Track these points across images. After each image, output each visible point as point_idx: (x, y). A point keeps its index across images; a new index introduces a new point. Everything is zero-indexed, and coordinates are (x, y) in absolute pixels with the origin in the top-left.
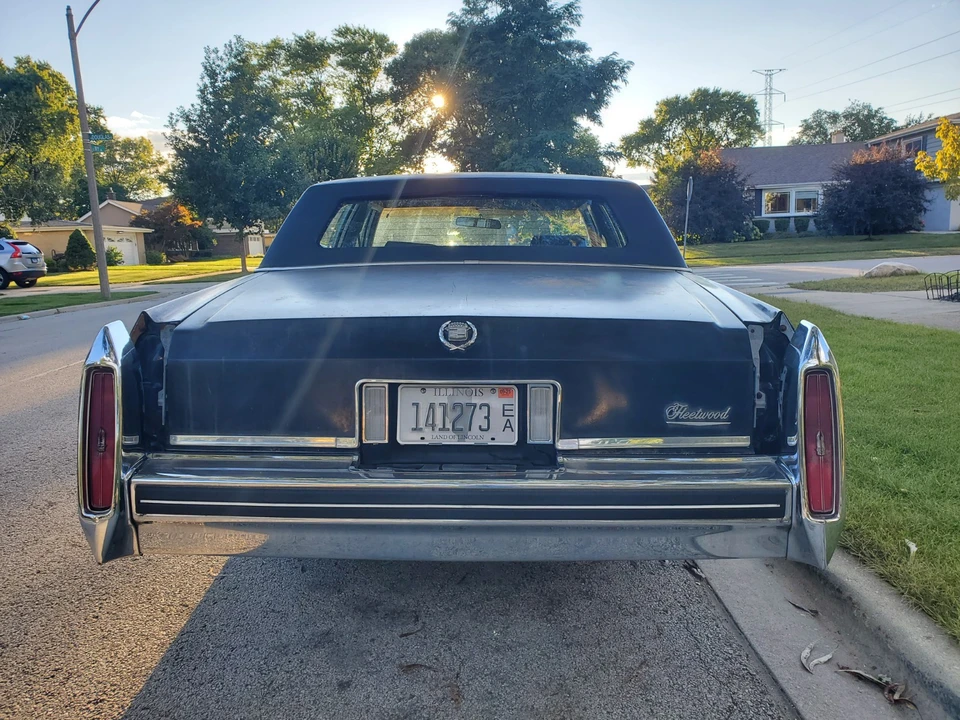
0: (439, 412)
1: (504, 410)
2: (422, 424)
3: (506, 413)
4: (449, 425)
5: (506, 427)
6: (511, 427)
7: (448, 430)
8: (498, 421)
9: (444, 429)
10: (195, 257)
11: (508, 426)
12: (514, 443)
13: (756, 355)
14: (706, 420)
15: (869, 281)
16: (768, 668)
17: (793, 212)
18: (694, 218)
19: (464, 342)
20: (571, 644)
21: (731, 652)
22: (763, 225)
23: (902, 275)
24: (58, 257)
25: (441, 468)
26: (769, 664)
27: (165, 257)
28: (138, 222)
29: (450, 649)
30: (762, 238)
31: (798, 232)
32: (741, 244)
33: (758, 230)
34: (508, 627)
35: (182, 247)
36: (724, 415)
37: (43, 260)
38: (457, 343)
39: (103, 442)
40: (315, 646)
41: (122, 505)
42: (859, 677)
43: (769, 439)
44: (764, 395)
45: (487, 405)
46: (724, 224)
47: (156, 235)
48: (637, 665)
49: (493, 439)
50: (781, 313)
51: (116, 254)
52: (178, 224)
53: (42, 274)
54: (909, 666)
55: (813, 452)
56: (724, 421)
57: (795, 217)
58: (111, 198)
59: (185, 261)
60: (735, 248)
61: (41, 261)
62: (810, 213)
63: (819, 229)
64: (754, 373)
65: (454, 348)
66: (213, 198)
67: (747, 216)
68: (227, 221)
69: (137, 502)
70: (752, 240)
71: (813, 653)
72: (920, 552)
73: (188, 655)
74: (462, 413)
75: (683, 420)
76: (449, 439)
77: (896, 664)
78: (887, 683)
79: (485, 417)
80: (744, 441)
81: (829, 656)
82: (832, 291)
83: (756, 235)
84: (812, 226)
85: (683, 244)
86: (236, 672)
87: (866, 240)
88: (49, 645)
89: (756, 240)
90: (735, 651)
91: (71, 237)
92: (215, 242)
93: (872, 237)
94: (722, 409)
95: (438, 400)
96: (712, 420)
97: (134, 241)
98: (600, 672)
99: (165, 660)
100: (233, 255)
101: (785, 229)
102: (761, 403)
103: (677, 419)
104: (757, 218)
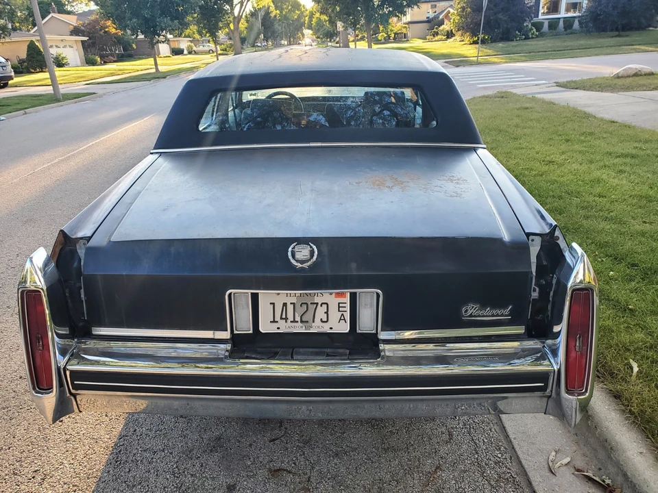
0: (290, 308)
1: (339, 307)
2: (278, 318)
3: (341, 309)
4: (298, 319)
5: (340, 319)
6: (344, 319)
7: (297, 322)
8: (335, 315)
9: (294, 321)
10: (121, 59)
11: (342, 318)
12: (347, 331)
13: (533, 259)
14: (493, 316)
15: (617, 81)
16: (525, 471)
17: (563, 14)
18: (487, 22)
19: (307, 261)
20: (388, 448)
21: (500, 456)
22: (538, 26)
23: (641, 75)
24: (21, 62)
25: (292, 357)
26: (526, 467)
27: (99, 59)
28: (76, 31)
29: (304, 454)
30: (537, 36)
31: (566, 30)
32: (521, 42)
33: (535, 30)
34: (344, 433)
35: (111, 50)
36: (507, 311)
37: (10, 67)
38: (302, 262)
39: (41, 343)
40: (211, 451)
41: (61, 385)
42: (589, 479)
43: (539, 318)
44: (537, 289)
45: (327, 304)
46: (509, 27)
47: (90, 41)
48: (433, 469)
49: (331, 328)
50: (556, 226)
51: (63, 58)
52: (105, 32)
53: (11, 78)
54: (625, 475)
55: (573, 349)
56: (506, 316)
57: (564, 18)
58: (54, 12)
59: (115, 62)
60: (516, 46)
61: (9, 68)
62: (577, 14)
63: (581, 27)
64: (532, 278)
65: (299, 265)
66: (128, 15)
67: (527, 19)
68: (141, 32)
69: (72, 383)
70: (529, 38)
71: (558, 456)
72: (640, 372)
73: (124, 458)
74: (307, 310)
75: (475, 316)
76: (299, 328)
77: (616, 470)
78: (608, 484)
79: (325, 313)
80: (520, 330)
81: (568, 459)
82: (588, 90)
83: (533, 34)
84: (576, 25)
85: (478, 43)
86: (157, 475)
87: (616, 36)
88: (30, 448)
89: (533, 38)
90: (502, 455)
91: (29, 46)
92: (134, 46)
93: (622, 33)
94: (505, 307)
95: (289, 300)
96: (497, 315)
97: (75, 47)
98: (408, 476)
99: (109, 463)
100: (148, 56)
101: (555, 29)
102: (535, 295)
103: (471, 316)
104: (535, 20)
